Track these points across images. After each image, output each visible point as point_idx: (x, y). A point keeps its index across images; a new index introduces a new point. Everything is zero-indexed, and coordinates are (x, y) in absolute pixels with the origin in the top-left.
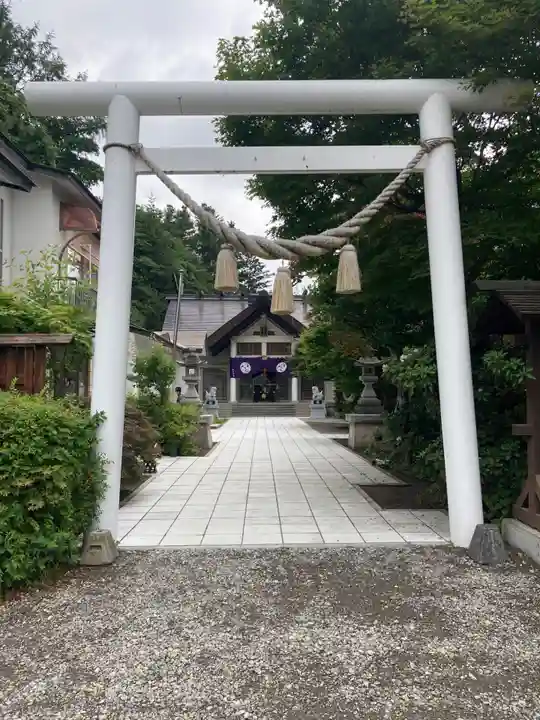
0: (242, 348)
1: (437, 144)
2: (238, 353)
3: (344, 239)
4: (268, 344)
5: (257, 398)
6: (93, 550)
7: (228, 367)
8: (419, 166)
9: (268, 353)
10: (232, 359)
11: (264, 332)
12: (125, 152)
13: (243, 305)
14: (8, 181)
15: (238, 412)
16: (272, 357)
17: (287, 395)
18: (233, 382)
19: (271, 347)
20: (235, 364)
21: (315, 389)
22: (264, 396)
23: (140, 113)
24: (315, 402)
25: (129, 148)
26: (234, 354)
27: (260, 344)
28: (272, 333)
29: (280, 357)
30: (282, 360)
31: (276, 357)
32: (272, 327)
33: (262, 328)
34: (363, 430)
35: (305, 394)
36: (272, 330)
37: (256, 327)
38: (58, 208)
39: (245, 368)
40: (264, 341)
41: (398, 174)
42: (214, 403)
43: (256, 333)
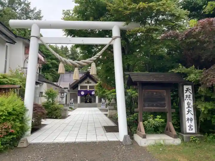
0: (82, 87)
1: (116, 38)
2: (80, 89)
3: (92, 61)
5: (86, 102)
6: (22, 143)
7: (77, 93)
8: (111, 43)
9: (89, 89)
10: (79, 91)
11: (88, 83)
12: (35, 38)
13: (82, 75)
14: (8, 41)
15: (80, 106)
16: (90, 90)
17: (95, 101)
18: (79, 97)
19: (90, 87)
21: (102, 99)
22: (88, 101)
23: (40, 28)
24: (102, 103)
25: (37, 37)
26: (79, 89)
28: (91, 83)
30: (93, 91)
31: (92, 90)
32: (91, 81)
33: (88, 81)
34: (111, 111)
35: (100, 101)
37: (86, 81)
38: (24, 48)
39: (83, 93)
40: (88, 85)
41: (106, 45)
42: (72, 104)
43: (86, 83)
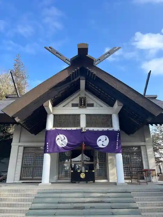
2: (54, 125)
4: (87, 115)
5: (75, 179)
9: (87, 125)
10: (47, 132)
11: (83, 104)
16: (91, 129)
18: (47, 157)
19: (91, 119)
20: (50, 137)
22: (83, 176)
27: (79, 115)
28: (92, 105)
29: (100, 129)
30: (103, 133)
31: (96, 129)
32: (92, 99)
33: (81, 100)
36: (91, 102)
37: (75, 99)
39: (62, 141)
40: (83, 112)
43: (74, 105)
